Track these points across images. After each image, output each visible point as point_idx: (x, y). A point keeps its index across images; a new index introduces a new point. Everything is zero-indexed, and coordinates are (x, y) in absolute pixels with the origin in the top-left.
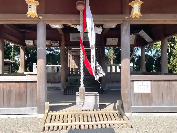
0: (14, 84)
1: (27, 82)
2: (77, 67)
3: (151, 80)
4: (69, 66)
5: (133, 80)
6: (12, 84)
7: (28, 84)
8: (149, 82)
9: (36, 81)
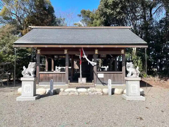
0: (58, 74)
1: (62, 74)
2: (79, 68)
3: (104, 73)
4: (74, 68)
5: (98, 73)
6: (57, 74)
7: (63, 74)
8: (103, 74)
9: (65, 73)
